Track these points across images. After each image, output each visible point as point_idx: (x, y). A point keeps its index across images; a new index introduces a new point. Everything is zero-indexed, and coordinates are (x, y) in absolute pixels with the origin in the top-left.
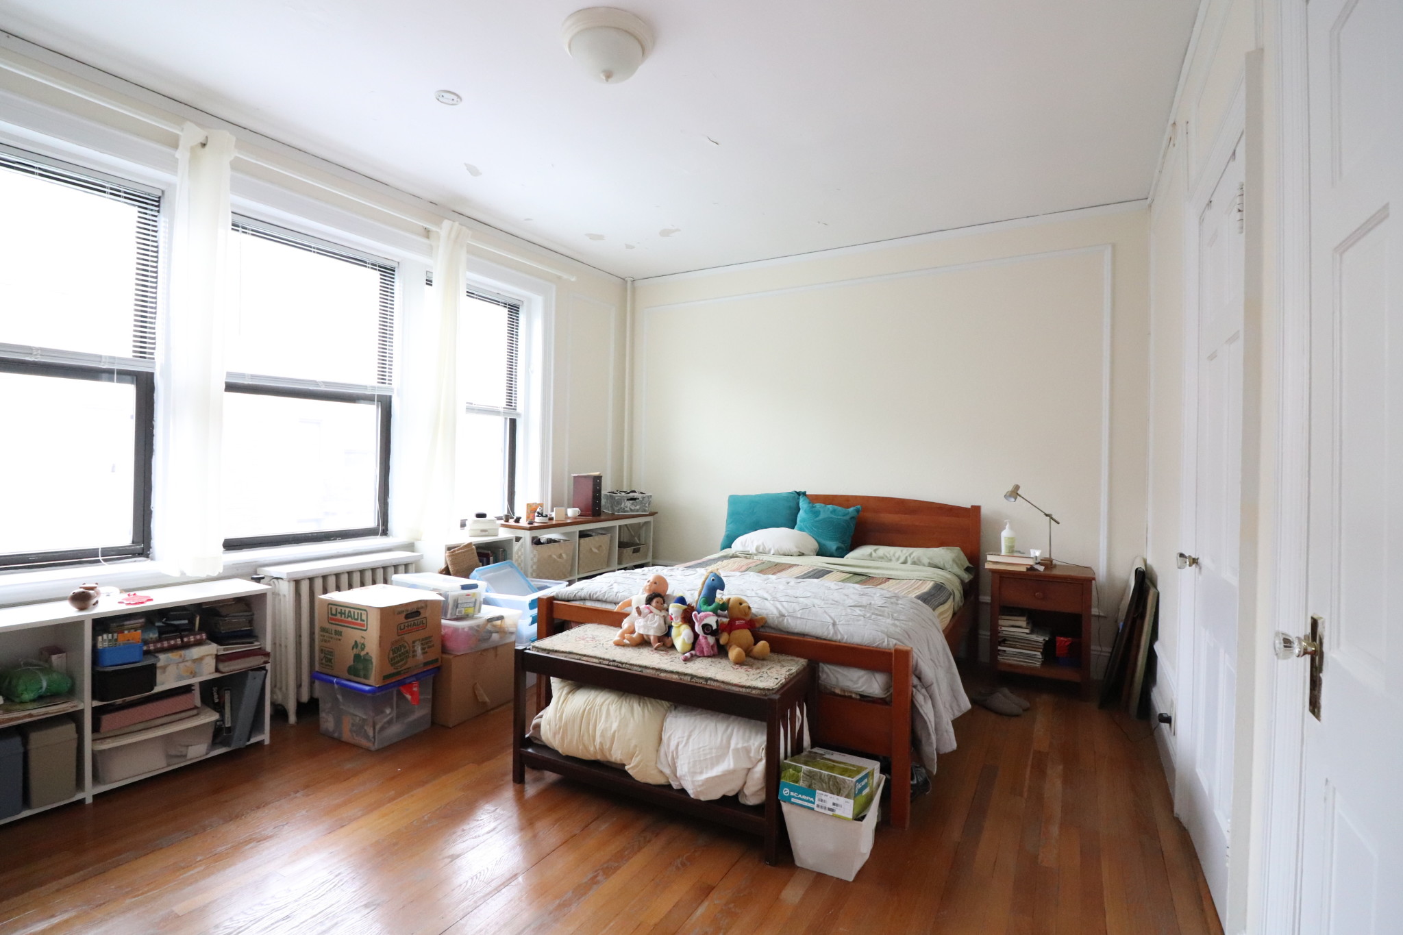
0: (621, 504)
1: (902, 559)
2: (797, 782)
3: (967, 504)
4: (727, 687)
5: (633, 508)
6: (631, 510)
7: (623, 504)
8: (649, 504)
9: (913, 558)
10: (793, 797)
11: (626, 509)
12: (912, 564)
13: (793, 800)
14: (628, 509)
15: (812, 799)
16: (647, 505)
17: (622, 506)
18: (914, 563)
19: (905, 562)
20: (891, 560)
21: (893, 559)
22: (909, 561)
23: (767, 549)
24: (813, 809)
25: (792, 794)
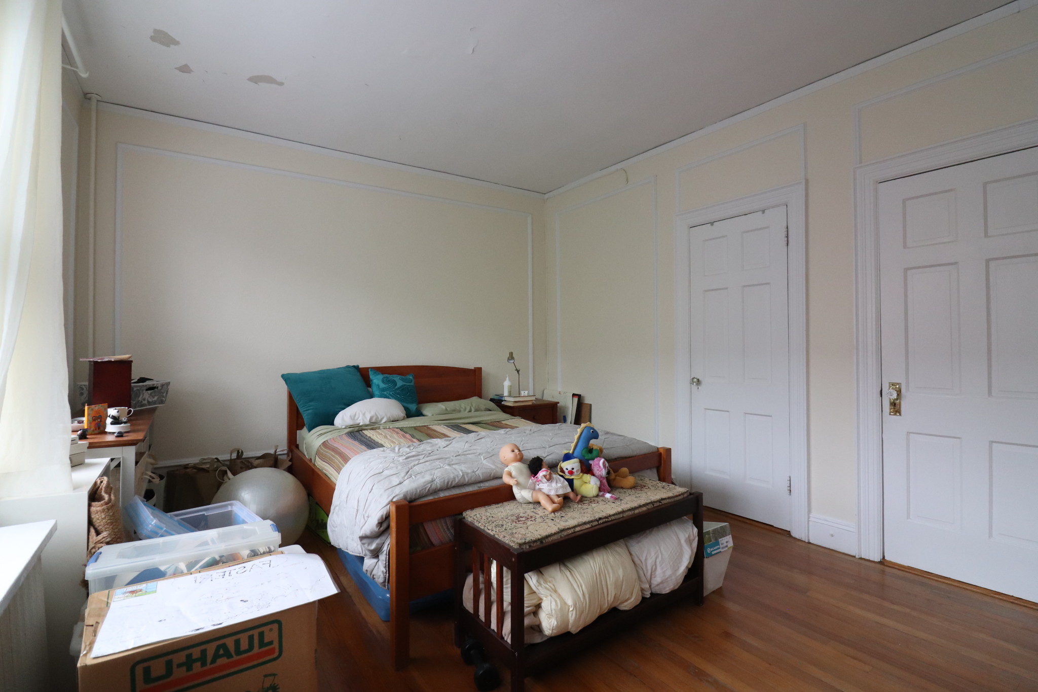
0: (139, 397)
1: (468, 409)
2: (711, 541)
3: (471, 366)
4: (672, 500)
5: (150, 400)
6: (149, 403)
7: (141, 396)
8: (167, 393)
9: (475, 407)
10: (713, 551)
11: (144, 402)
12: (475, 411)
13: (713, 553)
14: (146, 402)
15: (719, 547)
16: (164, 394)
17: (140, 399)
18: (476, 410)
19: (470, 411)
20: (460, 411)
21: (462, 410)
22: (473, 410)
23: (380, 418)
24: (720, 552)
25: (712, 550)
